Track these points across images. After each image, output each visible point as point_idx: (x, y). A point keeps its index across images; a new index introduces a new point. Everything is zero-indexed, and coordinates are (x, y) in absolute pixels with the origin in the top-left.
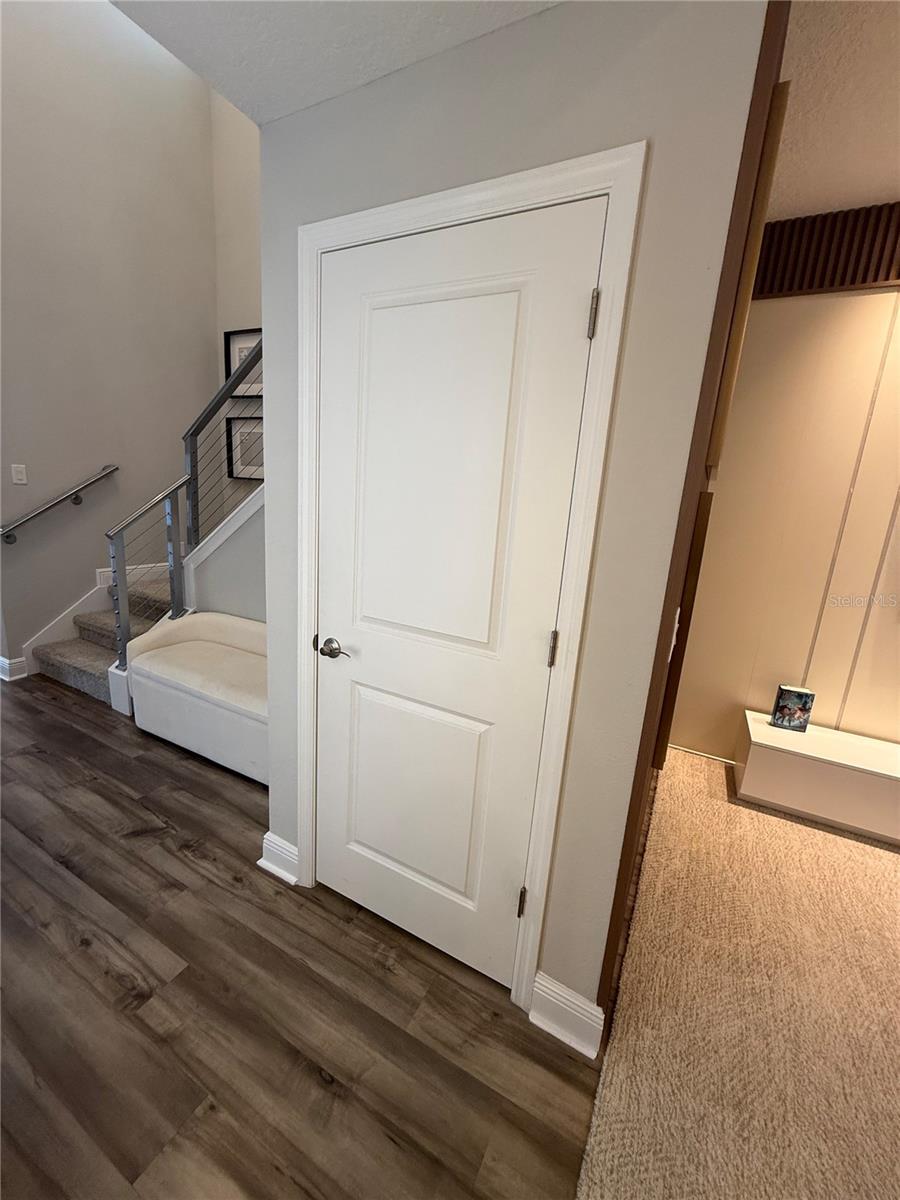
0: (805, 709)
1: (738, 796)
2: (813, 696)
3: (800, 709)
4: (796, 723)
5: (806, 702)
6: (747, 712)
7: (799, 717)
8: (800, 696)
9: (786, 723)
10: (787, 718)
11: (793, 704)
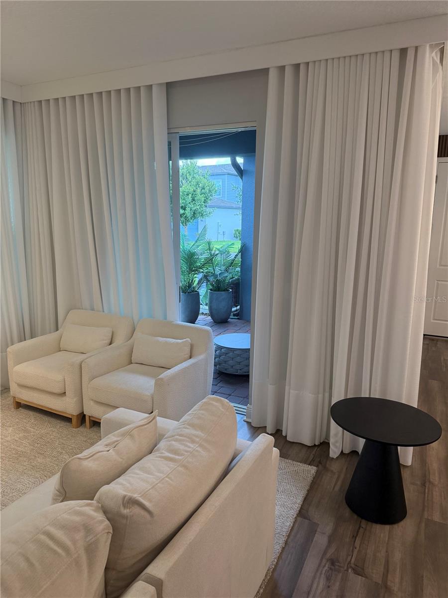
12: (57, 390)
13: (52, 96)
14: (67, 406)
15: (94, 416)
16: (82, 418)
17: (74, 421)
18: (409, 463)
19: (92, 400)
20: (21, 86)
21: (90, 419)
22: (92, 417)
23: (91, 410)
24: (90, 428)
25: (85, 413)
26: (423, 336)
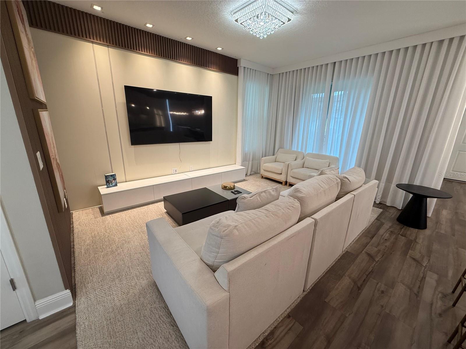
0: (115, 179)
1: (105, 213)
2: (115, 174)
3: (113, 180)
4: (114, 184)
5: (114, 177)
6: (98, 187)
7: (114, 182)
8: (112, 176)
9: (111, 185)
10: (111, 184)
11: (111, 179)
12: (280, 172)
13: (284, 71)
14: (282, 178)
15: (291, 182)
16: (286, 183)
17: (283, 183)
18: (430, 216)
19: (291, 176)
20: (273, 68)
21: (289, 184)
22: (290, 183)
23: (290, 180)
24: (289, 186)
25: (287, 181)
26: (443, 179)
